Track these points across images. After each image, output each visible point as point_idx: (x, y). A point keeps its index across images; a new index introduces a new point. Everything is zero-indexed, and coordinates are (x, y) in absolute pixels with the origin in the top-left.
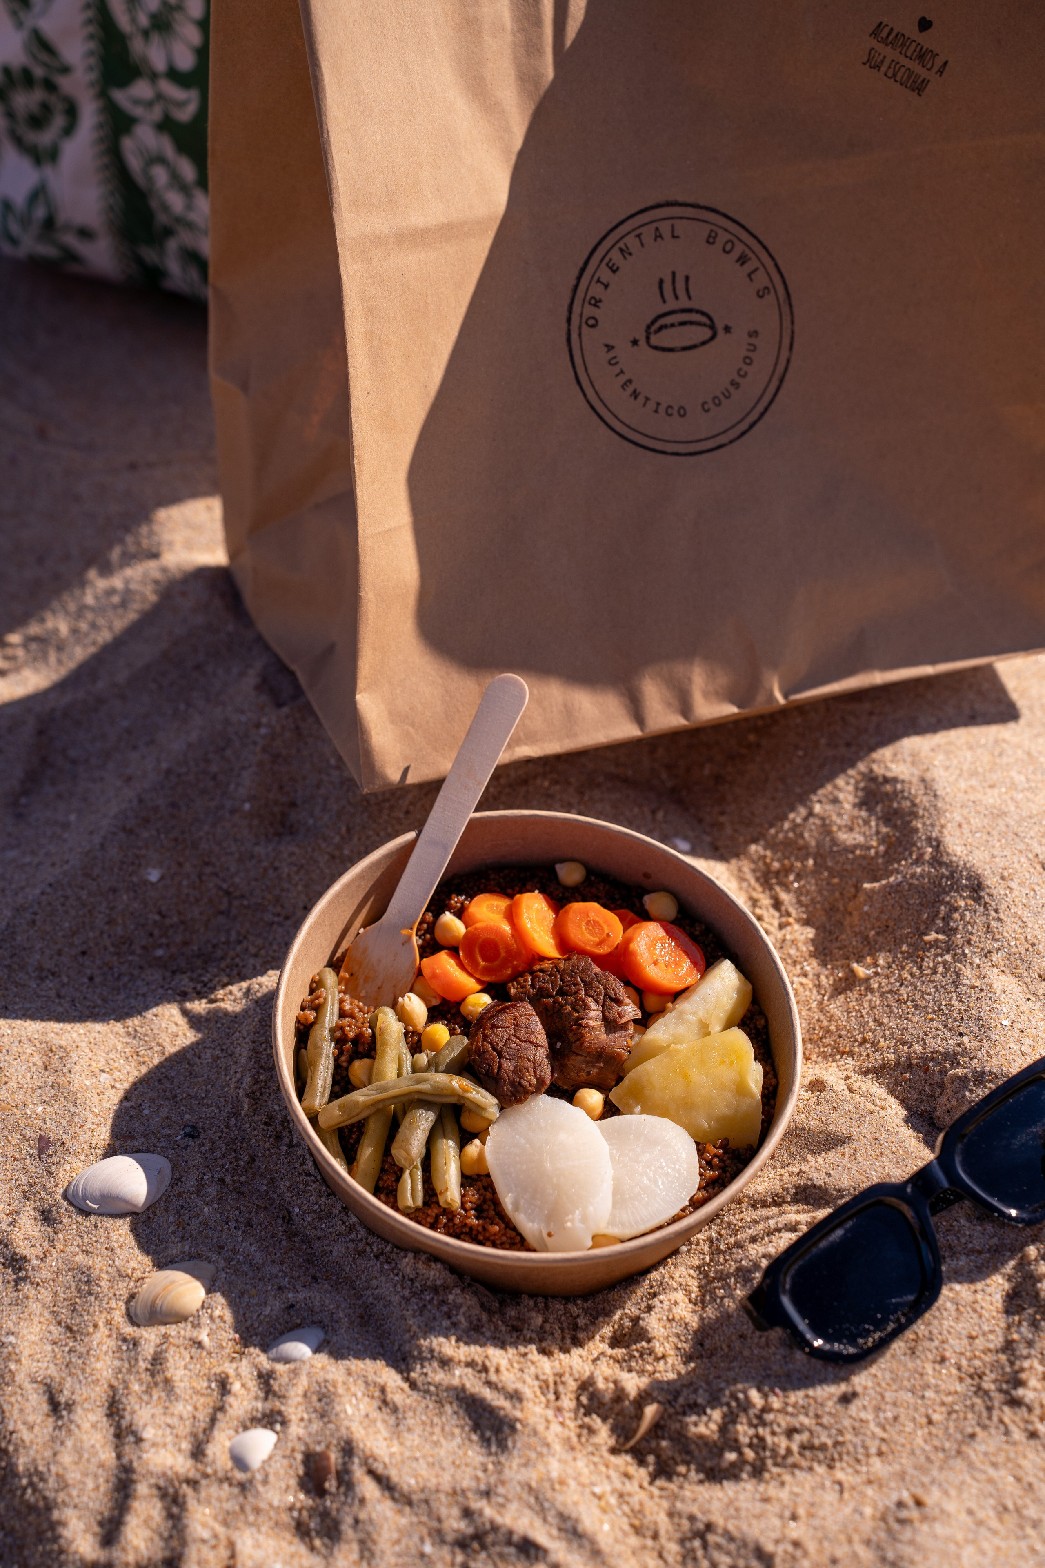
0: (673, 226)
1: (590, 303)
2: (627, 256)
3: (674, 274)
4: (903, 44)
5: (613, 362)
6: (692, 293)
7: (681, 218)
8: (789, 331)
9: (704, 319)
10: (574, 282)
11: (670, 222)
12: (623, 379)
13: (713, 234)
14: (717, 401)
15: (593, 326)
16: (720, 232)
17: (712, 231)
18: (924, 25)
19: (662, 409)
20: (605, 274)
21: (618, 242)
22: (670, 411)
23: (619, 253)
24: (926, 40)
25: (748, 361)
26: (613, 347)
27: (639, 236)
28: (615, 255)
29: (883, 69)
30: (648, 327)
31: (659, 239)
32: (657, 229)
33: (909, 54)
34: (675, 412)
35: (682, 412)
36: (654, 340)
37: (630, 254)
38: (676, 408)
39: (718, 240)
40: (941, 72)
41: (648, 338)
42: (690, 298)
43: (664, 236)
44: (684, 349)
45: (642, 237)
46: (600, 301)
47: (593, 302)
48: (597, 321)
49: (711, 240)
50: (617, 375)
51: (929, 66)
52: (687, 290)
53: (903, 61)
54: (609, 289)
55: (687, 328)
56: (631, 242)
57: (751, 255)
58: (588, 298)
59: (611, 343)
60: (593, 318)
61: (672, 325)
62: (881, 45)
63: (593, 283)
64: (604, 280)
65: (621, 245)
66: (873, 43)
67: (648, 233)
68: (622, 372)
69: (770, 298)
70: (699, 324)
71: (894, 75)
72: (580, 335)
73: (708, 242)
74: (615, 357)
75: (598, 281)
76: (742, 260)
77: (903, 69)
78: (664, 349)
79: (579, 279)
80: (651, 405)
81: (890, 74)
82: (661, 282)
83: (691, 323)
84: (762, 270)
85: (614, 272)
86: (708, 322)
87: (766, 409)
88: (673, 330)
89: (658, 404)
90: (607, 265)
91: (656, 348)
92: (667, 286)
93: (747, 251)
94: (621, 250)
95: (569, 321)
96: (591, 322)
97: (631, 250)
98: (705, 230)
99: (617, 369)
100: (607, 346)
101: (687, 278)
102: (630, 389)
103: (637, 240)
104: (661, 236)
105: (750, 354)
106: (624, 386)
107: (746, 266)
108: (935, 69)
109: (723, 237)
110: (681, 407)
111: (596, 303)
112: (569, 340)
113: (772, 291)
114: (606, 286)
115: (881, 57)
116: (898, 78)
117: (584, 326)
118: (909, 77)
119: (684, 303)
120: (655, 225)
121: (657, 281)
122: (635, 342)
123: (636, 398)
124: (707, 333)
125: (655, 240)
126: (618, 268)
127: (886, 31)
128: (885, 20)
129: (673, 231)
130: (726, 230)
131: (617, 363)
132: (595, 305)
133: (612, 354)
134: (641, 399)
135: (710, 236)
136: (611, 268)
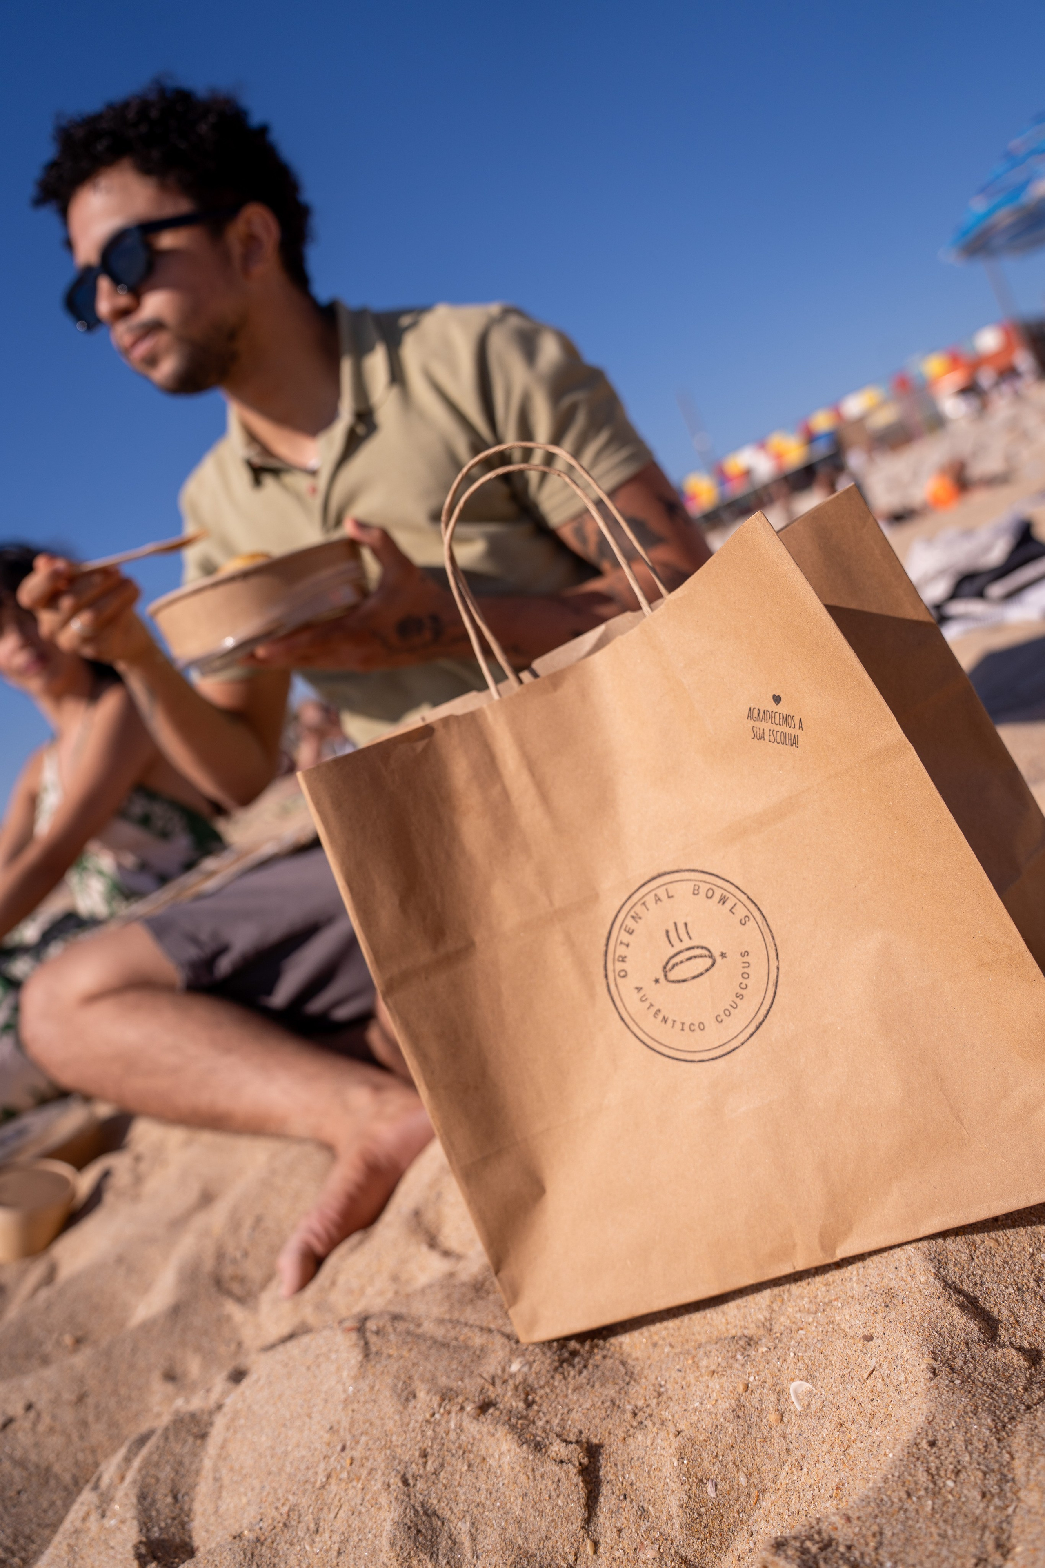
0: (667, 890)
1: (618, 960)
2: (638, 920)
3: (675, 924)
4: (771, 717)
5: (644, 999)
6: (691, 934)
7: (671, 882)
8: (773, 946)
9: (704, 952)
10: (604, 948)
11: (664, 887)
12: (653, 1010)
13: (697, 888)
14: (727, 1013)
15: (624, 976)
16: (701, 884)
17: (695, 885)
18: (777, 699)
19: (686, 1027)
20: (625, 937)
21: (629, 912)
22: (693, 1028)
23: (632, 920)
24: (782, 708)
25: (745, 976)
26: (641, 988)
27: (644, 904)
28: (630, 922)
29: (766, 737)
30: (665, 967)
31: (659, 902)
32: (656, 895)
33: (777, 722)
34: (696, 1027)
35: (702, 1027)
36: (672, 976)
37: (640, 918)
38: (697, 1024)
39: (701, 890)
40: (801, 727)
41: (666, 976)
42: (690, 938)
43: (662, 898)
44: (694, 977)
45: (647, 904)
46: (625, 957)
47: (621, 959)
48: (626, 972)
49: (696, 892)
50: (649, 1008)
51: (793, 726)
52: (688, 933)
53: (778, 728)
54: (630, 947)
55: (693, 961)
56: (639, 909)
57: (728, 895)
58: (616, 957)
59: (639, 985)
60: (623, 970)
61: (682, 962)
62: (757, 722)
63: (618, 946)
64: (625, 941)
65: (632, 913)
66: (751, 723)
67: (650, 899)
68: (652, 1005)
69: (751, 924)
70: (701, 956)
71: (775, 739)
72: (616, 985)
73: (694, 894)
74: (644, 996)
75: (621, 943)
76: (723, 900)
77: (779, 734)
78: (679, 981)
79: (607, 945)
80: (678, 1026)
81: (772, 739)
82: (667, 932)
83: (695, 957)
84: (739, 904)
85: (631, 934)
86: (707, 953)
87: (768, 1011)
88: (683, 965)
89: (683, 1024)
90: (625, 930)
91: (673, 982)
92: (673, 934)
93: (725, 893)
94: (633, 917)
95: (606, 976)
96: (623, 974)
97: (640, 915)
98: (691, 885)
99: (647, 1004)
100: (637, 988)
101: (686, 924)
102: (660, 1017)
103: (643, 907)
104: (659, 899)
105: (746, 970)
106: (656, 1014)
107: (726, 904)
108: (797, 727)
109: (704, 888)
110: (701, 1023)
111: (623, 959)
112: (609, 990)
113: (751, 918)
114: (628, 945)
115: (762, 731)
116: (779, 740)
117: (618, 979)
118: (785, 737)
119: (687, 943)
120: (653, 893)
121: (664, 933)
122: (657, 981)
123: (666, 1022)
124: (709, 962)
125: (656, 903)
126: (633, 931)
127: (756, 712)
128: (752, 706)
129: (667, 893)
130: (705, 882)
131: (646, 999)
132: (623, 961)
133: (642, 993)
134: (670, 1022)
135: (694, 890)
136: (628, 932)
